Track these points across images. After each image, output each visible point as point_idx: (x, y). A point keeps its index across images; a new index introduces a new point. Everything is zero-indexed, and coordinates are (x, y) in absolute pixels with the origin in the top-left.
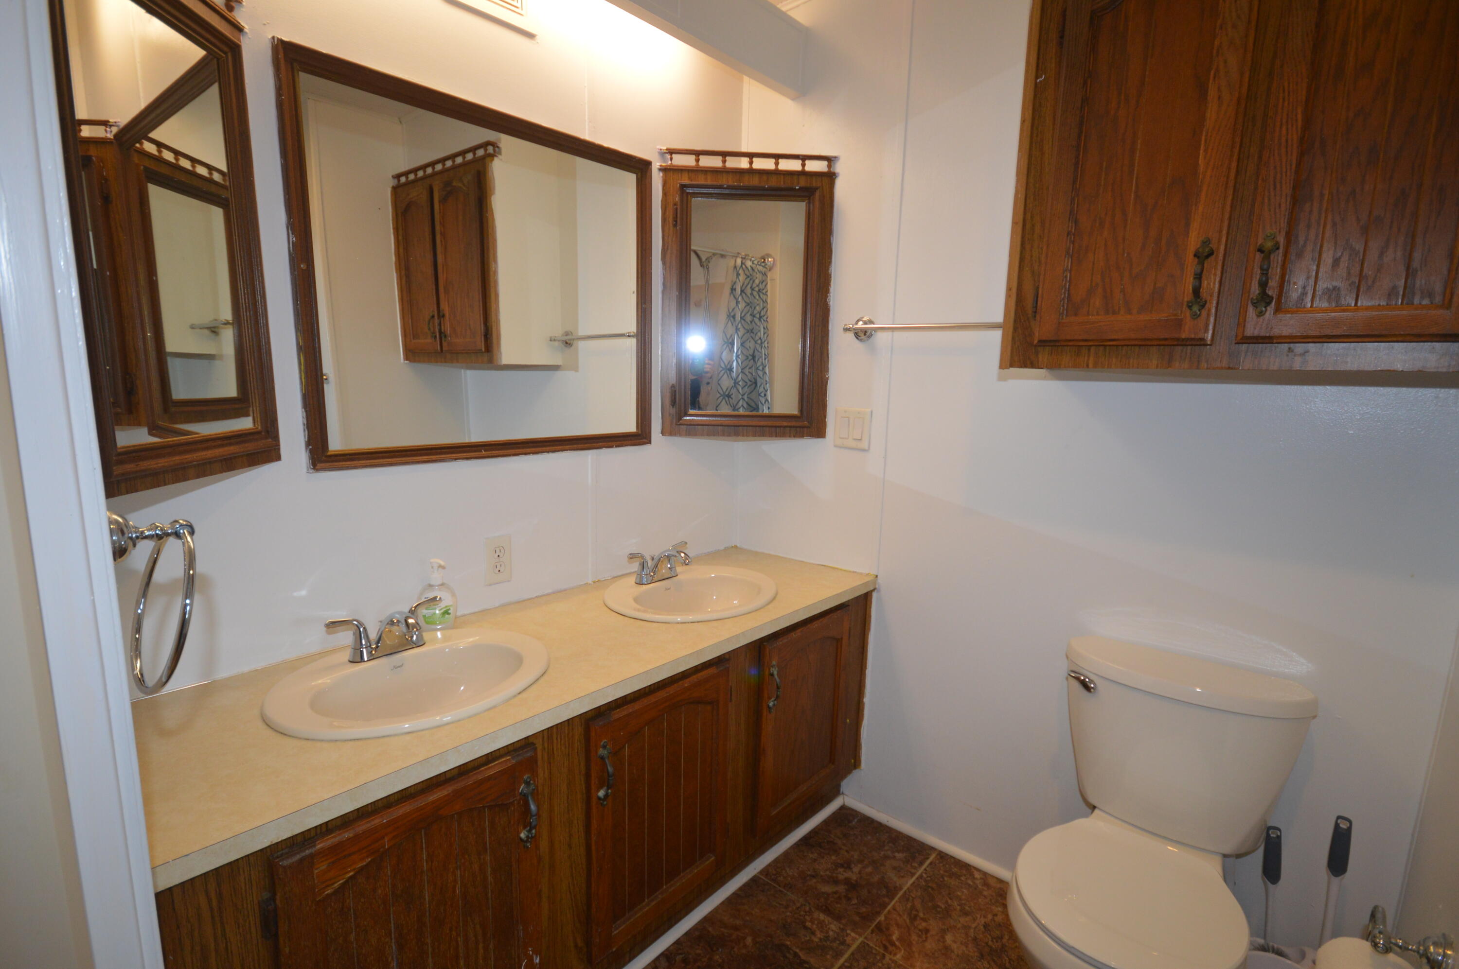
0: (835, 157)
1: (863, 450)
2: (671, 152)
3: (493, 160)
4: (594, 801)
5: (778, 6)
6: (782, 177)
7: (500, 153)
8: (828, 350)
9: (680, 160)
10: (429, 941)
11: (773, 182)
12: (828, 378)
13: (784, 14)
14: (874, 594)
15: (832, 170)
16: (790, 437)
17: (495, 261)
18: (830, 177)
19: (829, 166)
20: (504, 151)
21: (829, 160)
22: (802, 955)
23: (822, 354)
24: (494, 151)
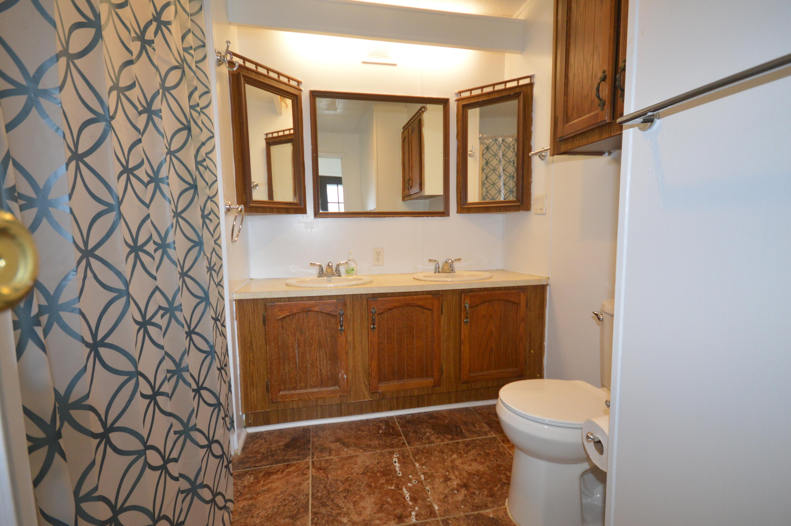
0: (533, 75)
1: (544, 214)
2: (460, 93)
3: (423, 113)
4: (370, 328)
5: (514, 17)
6: (508, 91)
7: (427, 110)
8: (531, 167)
9: (464, 95)
10: (307, 349)
11: (504, 94)
12: (531, 182)
13: (516, 20)
14: (548, 288)
15: (532, 81)
16: (513, 211)
17: (424, 154)
18: (531, 85)
19: (531, 80)
20: (428, 109)
21: (530, 77)
22: (464, 431)
23: (528, 169)
24: (424, 110)
